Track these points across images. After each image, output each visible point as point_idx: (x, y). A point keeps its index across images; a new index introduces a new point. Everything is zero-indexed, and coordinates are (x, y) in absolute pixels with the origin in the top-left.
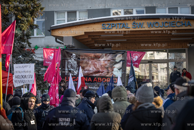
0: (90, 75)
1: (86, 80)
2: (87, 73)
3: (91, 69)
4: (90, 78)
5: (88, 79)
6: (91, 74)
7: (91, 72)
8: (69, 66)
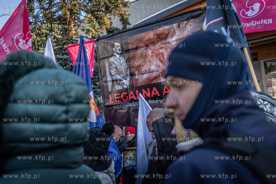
0: (154, 82)
1: (148, 95)
2: (148, 79)
3: (153, 67)
4: (155, 89)
5: (151, 91)
6: (156, 78)
7: (155, 74)
8: (113, 72)
